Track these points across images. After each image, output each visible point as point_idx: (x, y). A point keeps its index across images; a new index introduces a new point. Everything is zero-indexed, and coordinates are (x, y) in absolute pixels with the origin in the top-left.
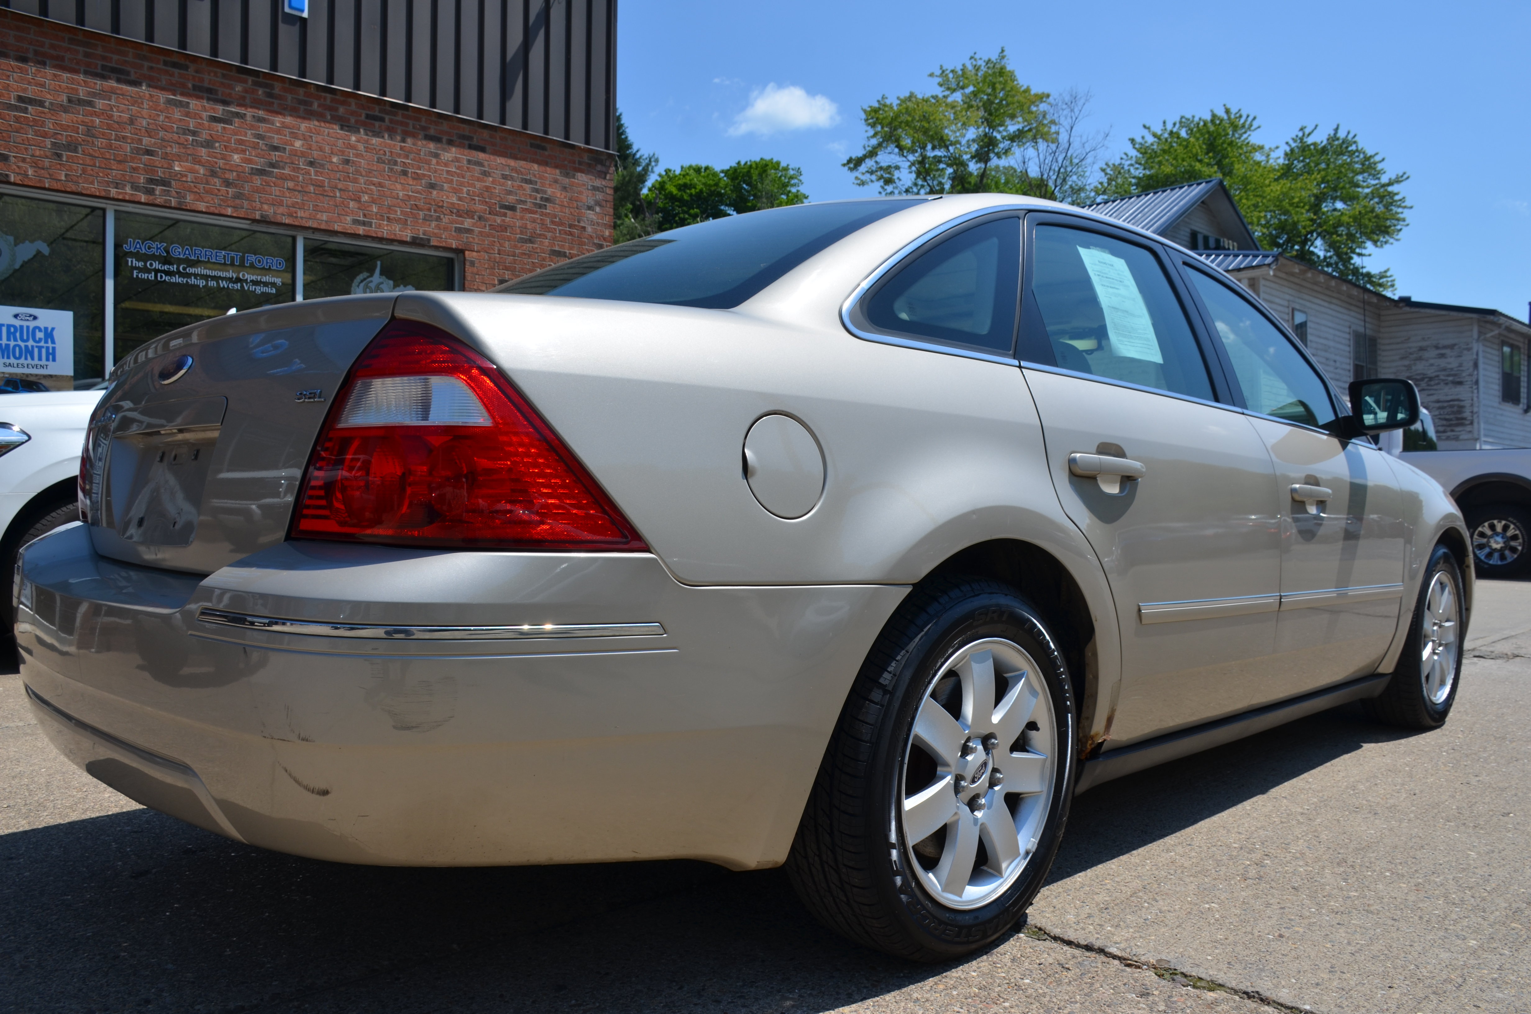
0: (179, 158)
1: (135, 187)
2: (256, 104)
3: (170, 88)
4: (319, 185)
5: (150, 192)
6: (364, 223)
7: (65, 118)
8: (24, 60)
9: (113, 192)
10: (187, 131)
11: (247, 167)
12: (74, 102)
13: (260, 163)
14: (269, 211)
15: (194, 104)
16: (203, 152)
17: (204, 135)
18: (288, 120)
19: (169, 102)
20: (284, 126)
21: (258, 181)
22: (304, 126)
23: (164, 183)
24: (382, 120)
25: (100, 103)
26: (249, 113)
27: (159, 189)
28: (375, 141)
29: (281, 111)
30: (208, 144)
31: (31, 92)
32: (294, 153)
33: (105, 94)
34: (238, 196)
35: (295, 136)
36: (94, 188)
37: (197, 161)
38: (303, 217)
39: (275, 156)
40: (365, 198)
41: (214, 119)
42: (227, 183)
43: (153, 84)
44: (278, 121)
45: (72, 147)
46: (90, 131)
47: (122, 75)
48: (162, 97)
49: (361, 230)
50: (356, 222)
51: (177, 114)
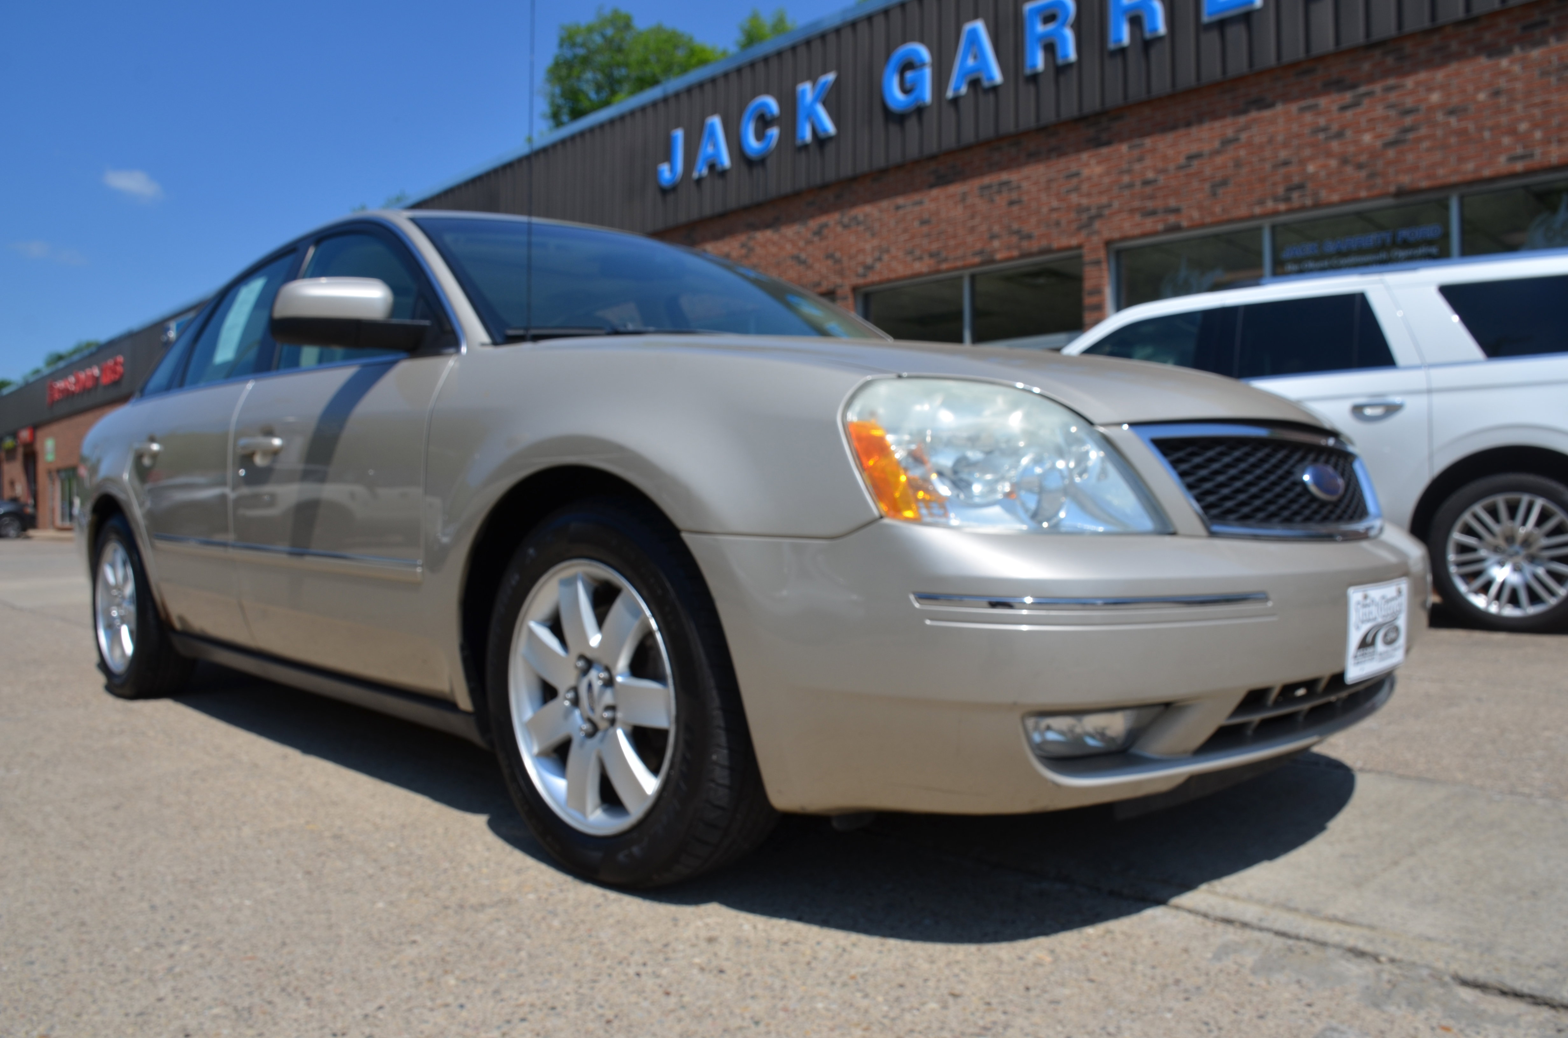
0: (1312, 158)
1: (1276, 199)
2: (1386, 73)
3: (1302, 96)
4: (1462, 133)
5: (1287, 199)
6: (1522, 157)
7: (1219, 160)
8: (1188, 124)
9: (1257, 210)
10: (1317, 130)
11: (1379, 143)
12: (1226, 142)
13: (1391, 133)
14: (1406, 180)
15: (1323, 102)
16: (1335, 145)
17: (1335, 127)
18: (1423, 76)
19: (1302, 110)
20: (1418, 84)
21: (1391, 153)
22: (1440, 75)
23: (1300, 187)
24: (1545, 23)
25: (1244, 136)
26: (1377, 87)
27: (1295, 195)
28: (1535, 53)
29: (1414, 70)
30: (1340, 135)
31: (1194, 148)
32: (1432, 109)
33: (1246, 127)
34: (1372, 176)
35: (1430, 90)
36: (1243, 211)
37: (1329, 154)
38: (1444, 175)
39: (1408, 121)
40: (1523, 127)
41: (1344, 108)
42: (1359, 166)
43: (1286, 98)
44: (1409, 82)
45: (1224, 182)
46: (1238, 164)
47: (1261, 103)
48: (1294, 108)
49: (1519, 166)
50: (1513, 159)
51: (1308, 117)
